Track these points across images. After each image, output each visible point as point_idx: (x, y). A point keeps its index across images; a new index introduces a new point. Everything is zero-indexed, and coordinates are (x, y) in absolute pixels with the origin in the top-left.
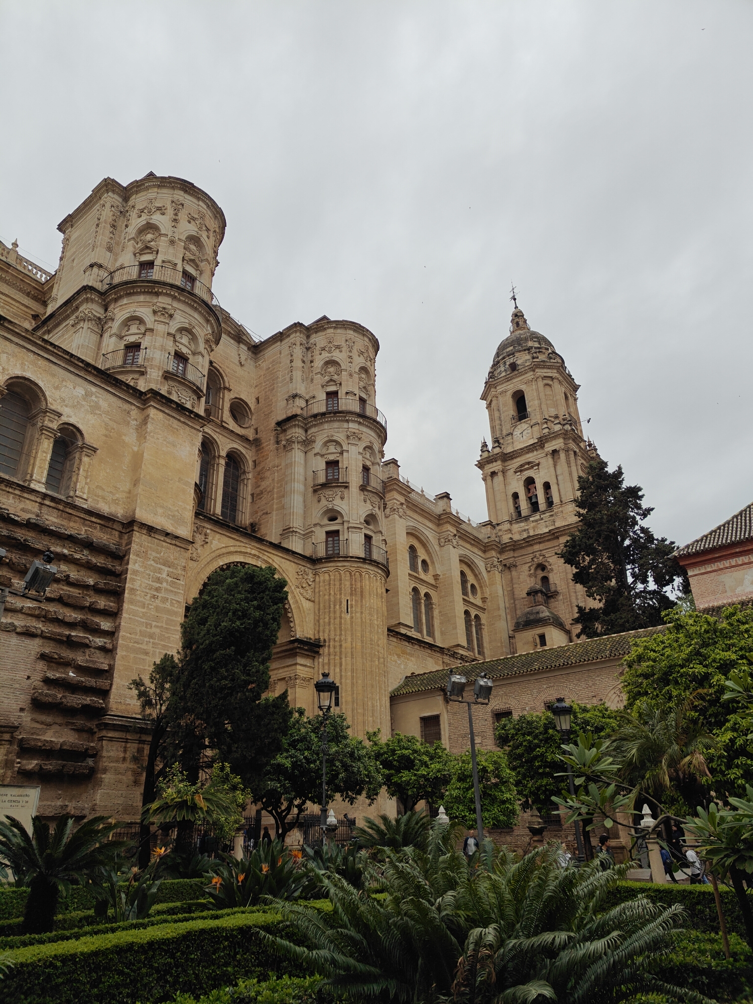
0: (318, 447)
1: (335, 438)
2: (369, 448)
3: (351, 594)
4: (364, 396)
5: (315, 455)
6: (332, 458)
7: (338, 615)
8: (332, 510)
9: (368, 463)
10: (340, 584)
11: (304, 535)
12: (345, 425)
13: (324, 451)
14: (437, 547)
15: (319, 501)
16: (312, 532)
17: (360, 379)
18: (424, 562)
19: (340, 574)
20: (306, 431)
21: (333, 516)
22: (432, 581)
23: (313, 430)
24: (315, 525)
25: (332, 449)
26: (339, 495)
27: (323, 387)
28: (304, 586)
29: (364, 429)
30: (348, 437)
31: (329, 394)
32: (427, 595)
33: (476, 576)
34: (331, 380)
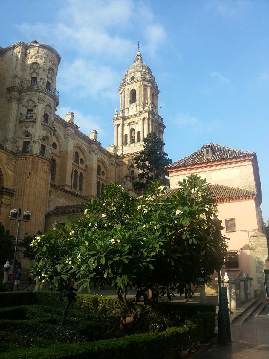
0: (24, 102)
1: (33, 99)
2: (49, 105)
3: (32, 170)
4: (50, 81)
5: (23, 106)
6: (30, 108)
7: (24, 179)
8: (27, 132)
9: (47, 113)
10: (27, 165)
11: (13, 142)
12: (38, 94)
13: (27, 104)
14: (88, 154)
15: (22, 127)
16: (17, 141)
17: (49, 73)
18: (82, 159)
19: (27, 161)
20: (20, 94)
21: (28, 135)
22: (84, 168)
23: (23, 94)
24: (19, 138)
25: (31, 104)
26: (31, 126)
27: (30, 74)
28: (10, 164)
29: (47, 97)
30: (38, 99)
31: (33, 78)
32: (81, 174)
33: (105, 167)
34: (34, 72)
